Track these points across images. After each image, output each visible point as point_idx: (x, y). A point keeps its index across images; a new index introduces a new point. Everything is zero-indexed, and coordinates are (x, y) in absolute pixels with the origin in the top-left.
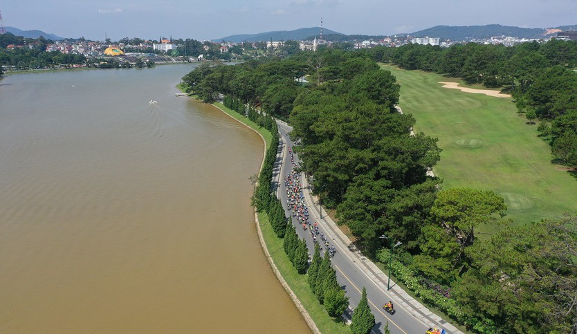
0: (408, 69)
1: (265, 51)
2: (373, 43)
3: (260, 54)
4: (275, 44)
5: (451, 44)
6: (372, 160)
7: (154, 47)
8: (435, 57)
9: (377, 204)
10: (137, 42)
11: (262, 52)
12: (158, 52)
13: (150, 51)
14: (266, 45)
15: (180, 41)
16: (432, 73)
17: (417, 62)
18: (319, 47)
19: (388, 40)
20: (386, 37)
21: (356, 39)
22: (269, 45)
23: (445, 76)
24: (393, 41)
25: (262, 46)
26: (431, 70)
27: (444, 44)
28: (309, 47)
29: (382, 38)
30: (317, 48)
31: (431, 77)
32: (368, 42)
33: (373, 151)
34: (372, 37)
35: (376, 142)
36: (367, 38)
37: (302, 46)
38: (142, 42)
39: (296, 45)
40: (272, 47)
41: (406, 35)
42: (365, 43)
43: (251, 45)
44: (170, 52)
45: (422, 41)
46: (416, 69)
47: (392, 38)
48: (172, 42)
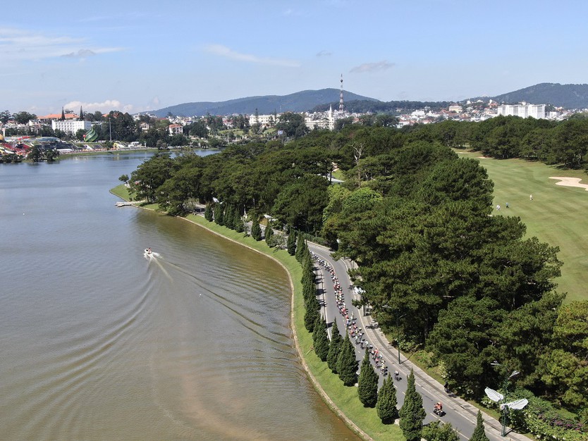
0: (498, 157)
1: (246, 132)
2: (430, 114)
3: (238, 136)
4: (264, 119)
5: (565, 114)
6: (471, 274)
7: (54, 126)
8: (541, 137)
9: (481, 330)
10: (24, 118)
11: (241, 132)
12: (60, 134)
13: (47, 132)
14: (247, 120)
15: (98, 117)
16: (538, 163)
17: (513, 146)
18: (340, 124)
19: (458, 109)
20: (452, 104)
21: (400, 107)
22: (252, 121)
23: (560, 167)
24: (465, 111)
25: (242, 124)
26: (536, 159)
27: (553, 116)
28: (322, 124)
29: (445, 105)
30: (335, 124)
31: (537, 168)
32: (421, 113)
33: (473, 262)
34: (427, 104)
35: (475, 252)
36: (419, 106)
37: (310, 123)
38: (33, 118)
39: (299, 120)
40: (258, 125)
41: (487, 99)
42: (417, 115)
43: (220, 120)
44: (81, 134)
45: (516, 111)
46: (511, 157)
47: (463, 105)
48: (82, 117)
